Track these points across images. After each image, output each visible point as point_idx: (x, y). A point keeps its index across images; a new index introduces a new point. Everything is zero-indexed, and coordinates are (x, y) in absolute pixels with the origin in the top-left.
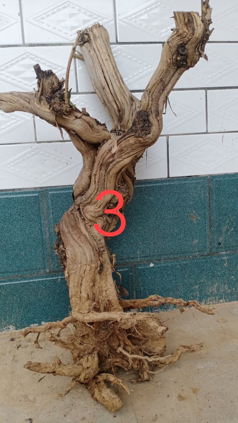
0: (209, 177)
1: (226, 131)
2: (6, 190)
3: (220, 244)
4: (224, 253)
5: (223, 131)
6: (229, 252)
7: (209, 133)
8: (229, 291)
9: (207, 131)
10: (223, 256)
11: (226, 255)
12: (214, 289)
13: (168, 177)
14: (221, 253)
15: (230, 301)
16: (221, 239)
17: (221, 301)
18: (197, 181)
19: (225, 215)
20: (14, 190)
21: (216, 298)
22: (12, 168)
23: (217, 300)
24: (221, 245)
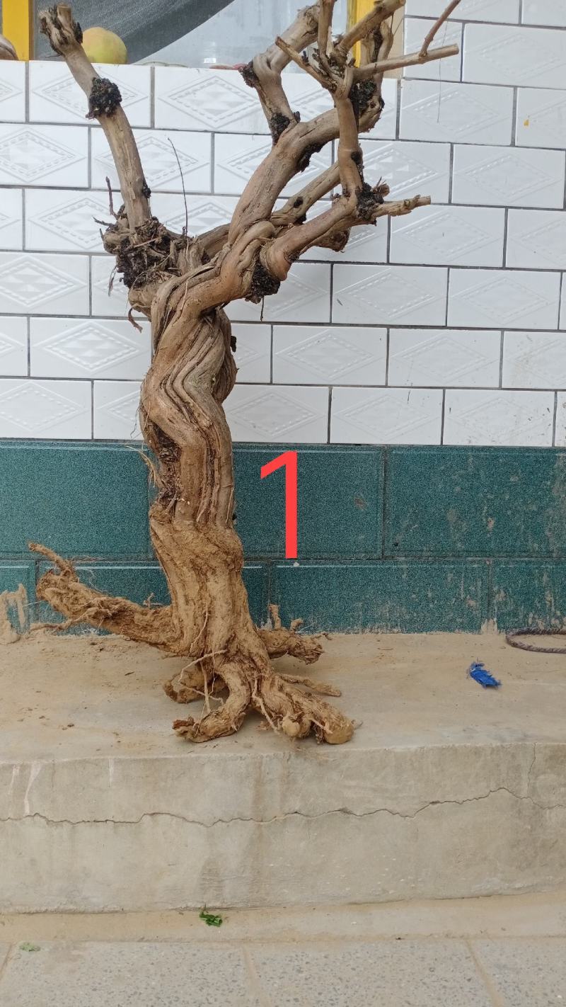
0: (386, 448)
1: (413, 386)
2: (106, 440)
3: (396, 545)
4: (403, 558)
5: (410, 385)
6: (409, 558)
7: (390, 387)
8: (407, 617)
9: (387, 383)
10: (401, 563)
11: (407, 563)
12: (385, 610)
13: (328, 443)
14: (397, 558)
15: (408, 632)
16: (399, 538)
17: (395, 630)
18: (368, 452)
20: (117, 441)
21: (387, 625)
22: (118, 412)
23: (389, 629)
24: (398, 547)
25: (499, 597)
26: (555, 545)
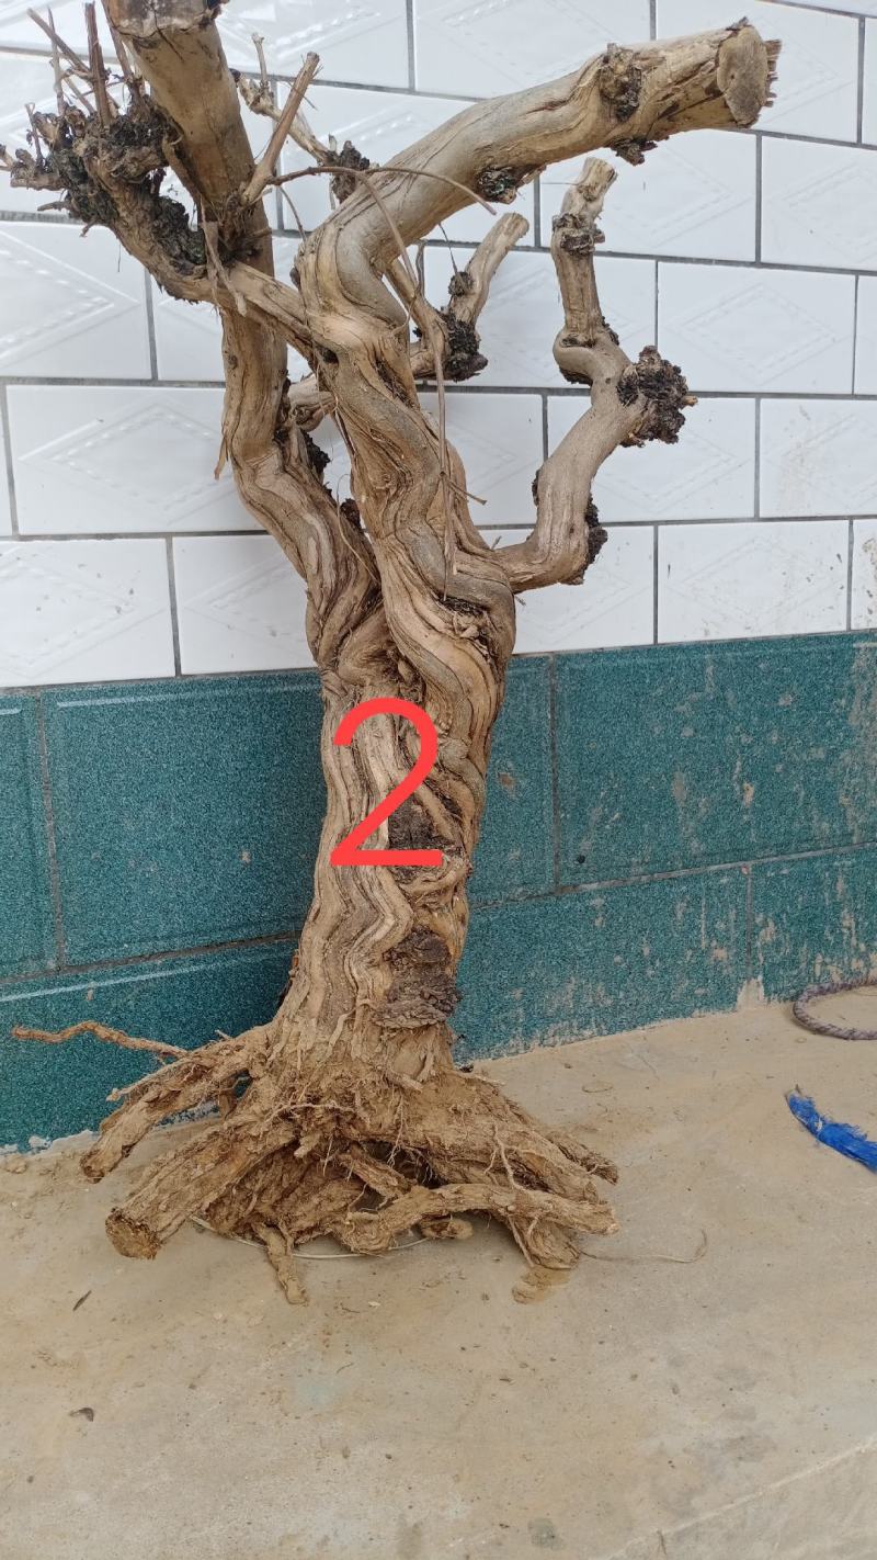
0: (552, 659)
3: (581, 860)
4: (595, 886)
6: (606, 883)
8: (609, 1002)
10: (591, 896)
11: (600, 893)
12: (565, 997)
14: (585, 886)
15: (610, 1031)
16: (585, 846)
17: (587, 1033)
18: (519, 671)
19: (598, 774)
21: (571, 1026)
23: (575, 1031)
24: (585, 865)
25: (767, 934)
26: (856, 820)
